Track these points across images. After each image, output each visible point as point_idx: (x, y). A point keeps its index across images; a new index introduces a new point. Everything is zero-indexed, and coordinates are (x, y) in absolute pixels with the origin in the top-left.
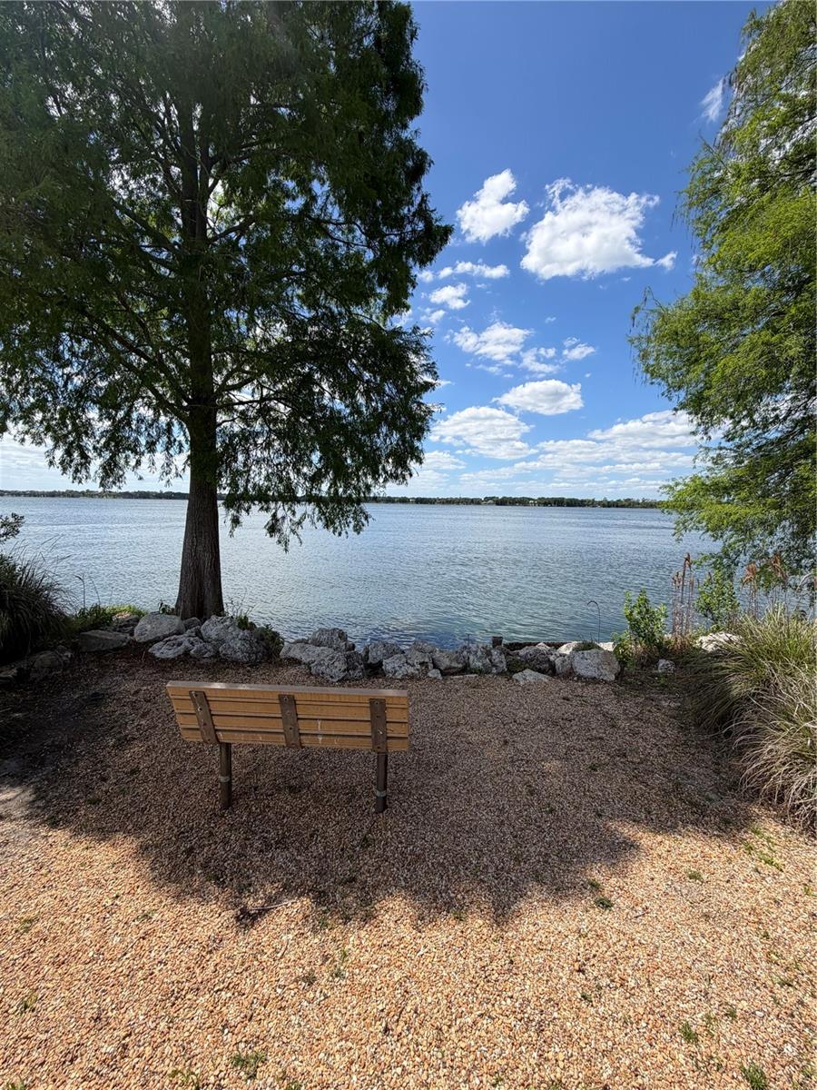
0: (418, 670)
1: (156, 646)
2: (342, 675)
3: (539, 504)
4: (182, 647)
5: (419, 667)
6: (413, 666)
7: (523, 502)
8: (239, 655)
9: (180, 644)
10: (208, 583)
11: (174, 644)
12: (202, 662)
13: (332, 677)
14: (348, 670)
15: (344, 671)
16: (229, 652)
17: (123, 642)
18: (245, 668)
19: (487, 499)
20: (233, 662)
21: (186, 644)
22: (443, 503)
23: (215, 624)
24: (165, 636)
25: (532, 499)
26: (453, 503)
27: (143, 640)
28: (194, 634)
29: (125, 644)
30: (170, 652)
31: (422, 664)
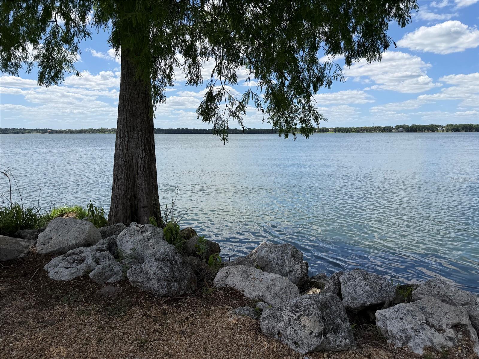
0: (451, 339)
1: (54, 261)
2: (316, 342)
3: (447, 130)
4: (83, 265)
5: (451, 333)
6: (440, 330)
7: (432, 129)
8: (154, 284)
9: (81, 261)
10: (142, 183)
11: (74, 261)
12: (102, 291)
13: (296, 343)
14: (324, 333)
15: (319, 335)
16: (139, 279)
17: (21, 252)
18: (160, 305)
19: (397, 127)
20: (144, 293)
21: (89, 261)
22: (358, 132)
23: (133, 234)
24: (71, 247)
25: (440, 126)
26: (367, 131)
27: (44, 252)
28: (104, 247)
29: (22, 255)
30: (67, 272)
31: (456, 327)
